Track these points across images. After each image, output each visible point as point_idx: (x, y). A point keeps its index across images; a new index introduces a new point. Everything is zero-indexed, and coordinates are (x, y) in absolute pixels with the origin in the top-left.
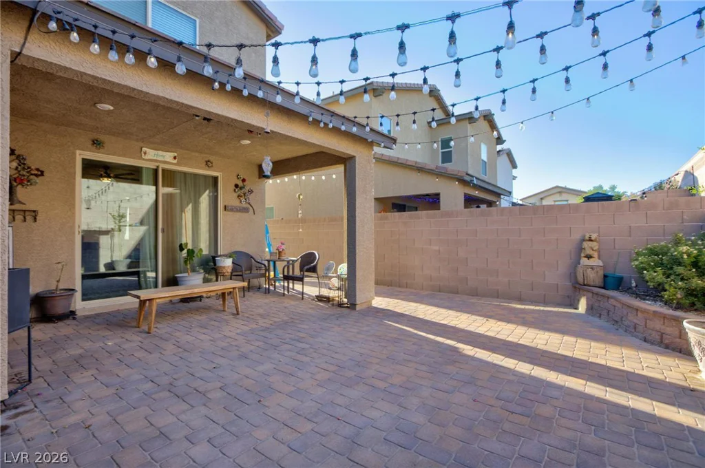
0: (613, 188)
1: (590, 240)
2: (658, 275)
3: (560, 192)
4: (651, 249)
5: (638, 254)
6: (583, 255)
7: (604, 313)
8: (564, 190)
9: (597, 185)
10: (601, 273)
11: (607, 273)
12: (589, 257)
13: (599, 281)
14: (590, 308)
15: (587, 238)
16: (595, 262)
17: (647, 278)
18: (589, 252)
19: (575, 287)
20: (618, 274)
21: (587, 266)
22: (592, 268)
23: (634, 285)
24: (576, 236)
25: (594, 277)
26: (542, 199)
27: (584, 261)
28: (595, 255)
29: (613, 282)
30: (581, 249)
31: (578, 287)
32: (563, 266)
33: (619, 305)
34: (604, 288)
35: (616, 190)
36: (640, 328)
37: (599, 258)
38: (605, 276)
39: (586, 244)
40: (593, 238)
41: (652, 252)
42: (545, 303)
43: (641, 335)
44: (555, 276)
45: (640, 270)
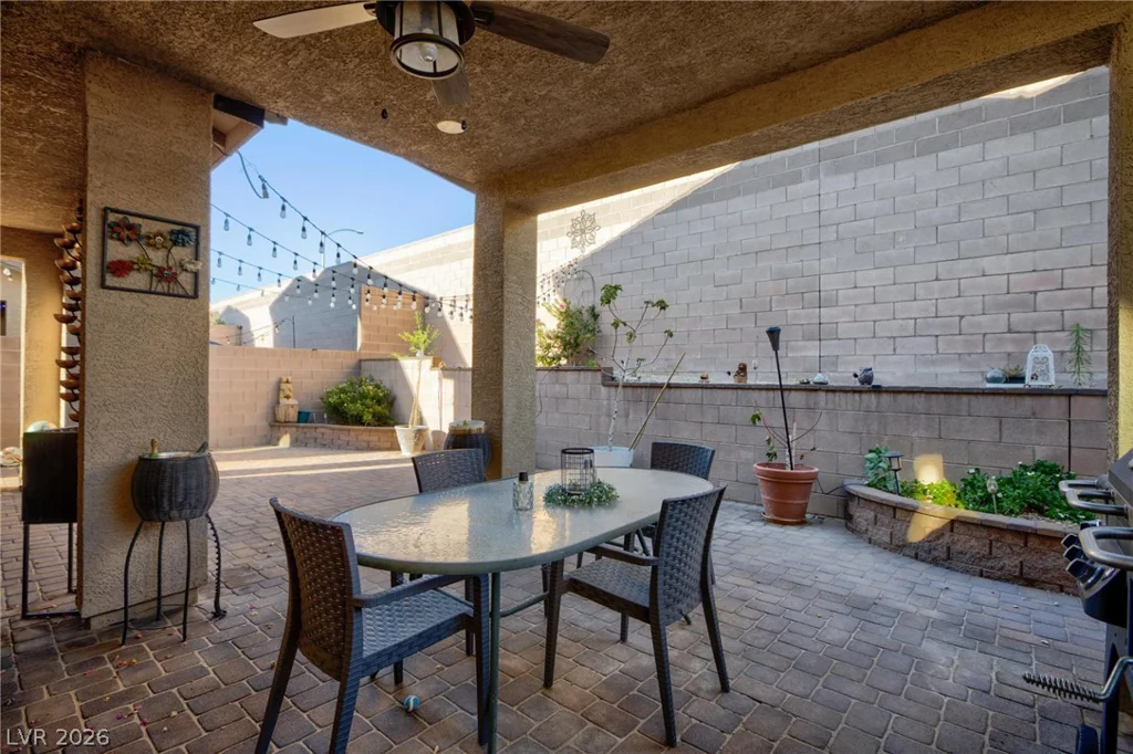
1: (287, 382)
6: (282, 395)
7: (311, 441)
10: (297, 410)
11: (301, 410)
12: (287, 397)
13: (296, 417)
14: (295, 443)
15: (285, 380)
16: (292, 401)
18: (288, 393)
20: (306, 410)
21: (286, 405)
22: (292, 406)
24: (273, 379)
25: (291, 414)
27: (283, 401)
28: (293, 395)
29: (304, 417)
30: (279, 390)
31: (276, 424)
32: (262, 406)
34: (299, 422)
37: (296, 399)
38: (299, 413)
39: (283, 386)
40: (290, 381)
42: (243, 446)
44: (255, 418)
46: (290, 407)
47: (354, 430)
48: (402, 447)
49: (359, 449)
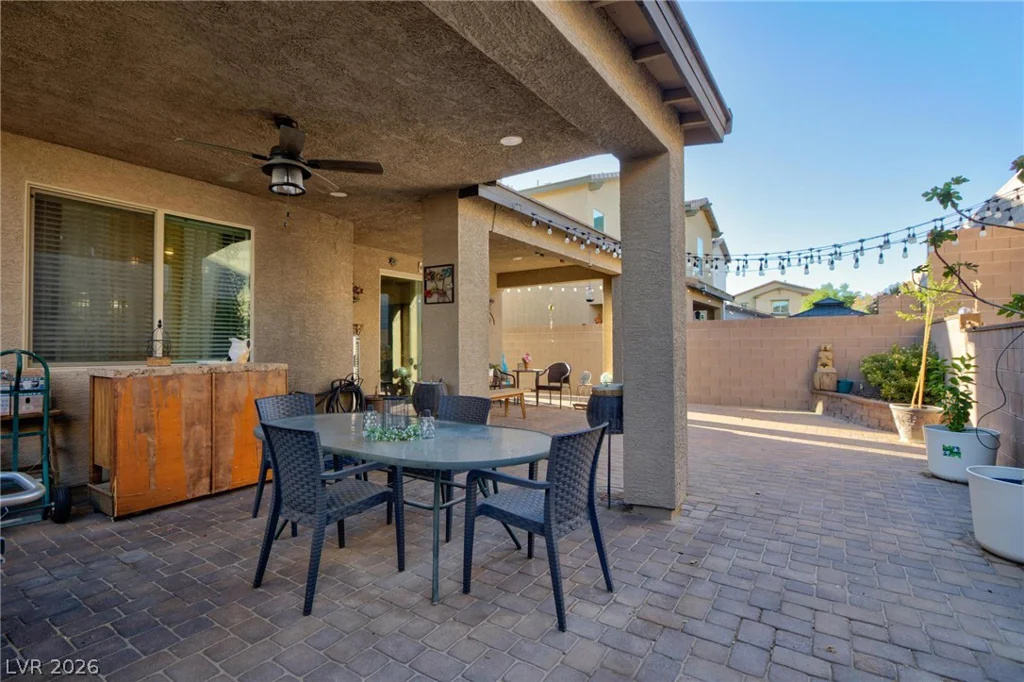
0: (845, 287)
1: (825, 350)
2: (878, 377)
3: (779, 289)
4: (873, 357)
5: (865, 361)
6: (819, 363)
7: (838, 412)
8: (784, 286)
9: (826, 283)
10: (835, 379)
11: (840, 379)
12: (824, 365)
13: (833, 386)
14: (826, 410)
15: (823, 348)
16: (829, 369)
17: (870, 379)
18: (825, 361)
19: (813, 393)
20: (849, 380)
21: (823, 374)
22: (827, 374)
23: (861, 388)
24: (813, 347)
25: (829, 383)
26: (755, 298)
27: (821, 369)
28: (830, 363)
29: (845, 387)
30: (818, 358)
31: (815, 392)
32: (802, 373)
33: (849, 403)
34: (837, 392)
35: (848, 290)
36: (865, 418)
37: (833, 366)
38: (838, 382)
39: (822, 354)
40: (828, 348)
41: (875, 359)
42: (785, 408)
43: (865, 424)
44: (796, 383)
45: (866, 374)
46: (827, 375)
47: (868, 405)
48: (900, 431)
49: (870, 427)
